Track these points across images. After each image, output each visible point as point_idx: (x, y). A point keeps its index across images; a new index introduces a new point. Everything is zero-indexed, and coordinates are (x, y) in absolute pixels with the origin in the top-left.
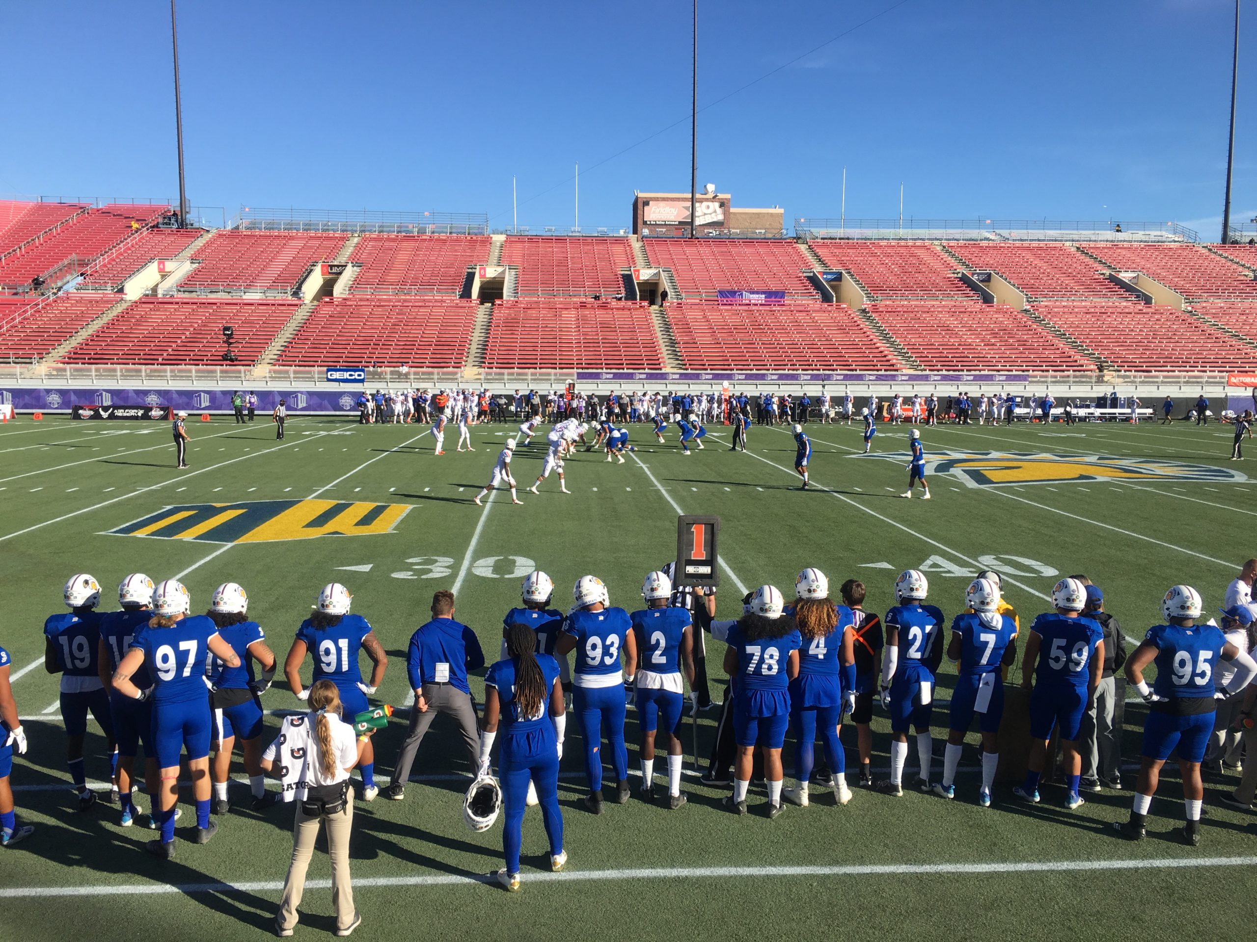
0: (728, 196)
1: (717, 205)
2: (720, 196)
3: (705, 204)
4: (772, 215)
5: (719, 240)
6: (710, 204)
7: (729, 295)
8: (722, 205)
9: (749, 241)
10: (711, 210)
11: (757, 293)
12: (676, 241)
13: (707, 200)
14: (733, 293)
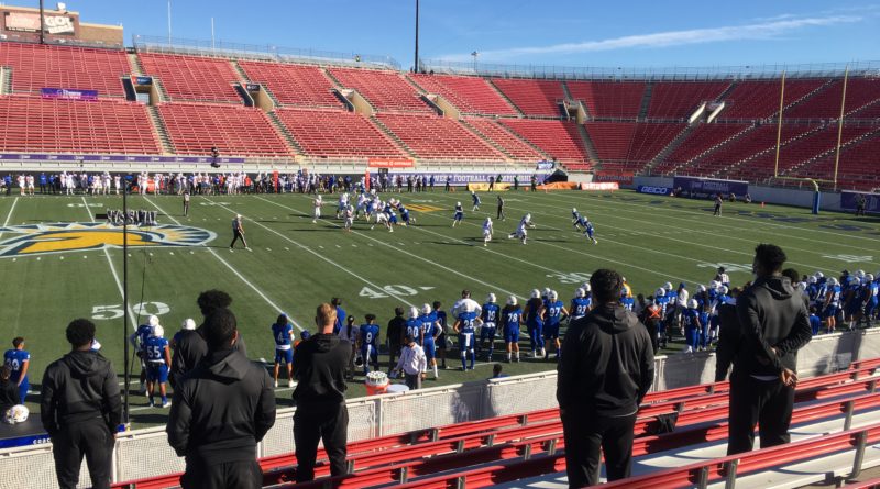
0: (77, 13)
1: (68, 19)
2: (70, 13)
3: (58, 18)
4: (113, 30)
5: (65, 48)
6: (62, 18)
7: (51, 91)
8: (72, 19)
9: (89, 50)
10: (63, 23)
11: (75, 91)
12: (28, 46)
13: (59, 15)
14: (55, 91)
